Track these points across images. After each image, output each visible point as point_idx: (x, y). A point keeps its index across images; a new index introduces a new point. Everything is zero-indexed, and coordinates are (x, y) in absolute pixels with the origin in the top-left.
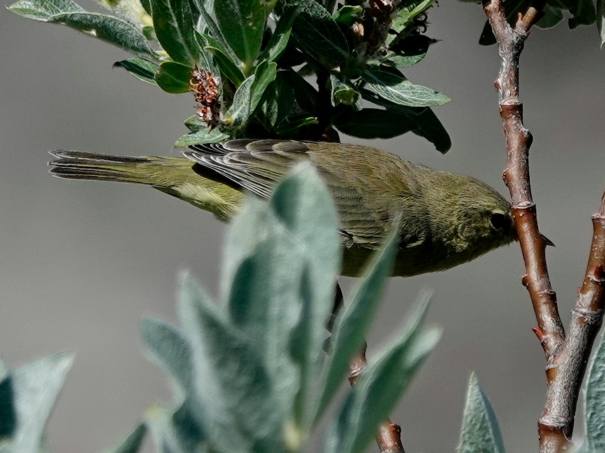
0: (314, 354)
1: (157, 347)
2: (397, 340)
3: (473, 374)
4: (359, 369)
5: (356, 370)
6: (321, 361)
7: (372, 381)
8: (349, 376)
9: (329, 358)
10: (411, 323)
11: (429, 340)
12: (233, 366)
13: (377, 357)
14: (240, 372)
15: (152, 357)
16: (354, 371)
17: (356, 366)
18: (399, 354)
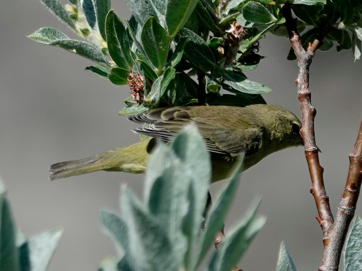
0: (196, 230)
1: (109, 227)
2: (242, 223)
3: (282, 242)
4: (220, 238)
5: (218, 239)
6: (199, 234)
7: (228, 245)
8: (215, 243)
9: (204, 233)
10: (249, 214)
11: (259, 223)
12: (151, 237)
13: (230, 233)
14: (154, 240)
15: (106, 232)
16: (218, 240)
17: (219, 237)
18: (243, 231)
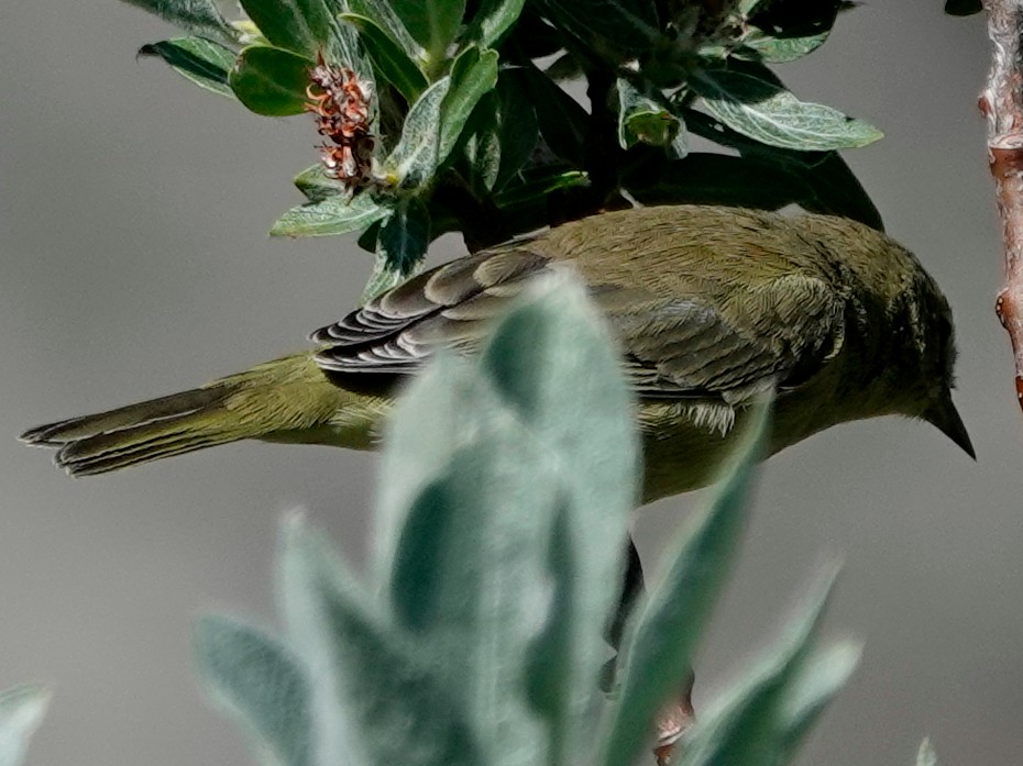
0: (579, 695)
1: (232, 678)
2: (764, 667)
3: (925, 742)
4: (677, 729)
5: (670, 731)
6: (594, 711)
7: (707, 757)
8: (656, 745)
9: (612, 706)
10: (794, 631)
11: (833, 668)
12: (400, 722)
13: (717, 705)
14: (416, 733)
15: (221, 700)
16: (667, 734)
17: (671, 723)
18: (767, 697)
